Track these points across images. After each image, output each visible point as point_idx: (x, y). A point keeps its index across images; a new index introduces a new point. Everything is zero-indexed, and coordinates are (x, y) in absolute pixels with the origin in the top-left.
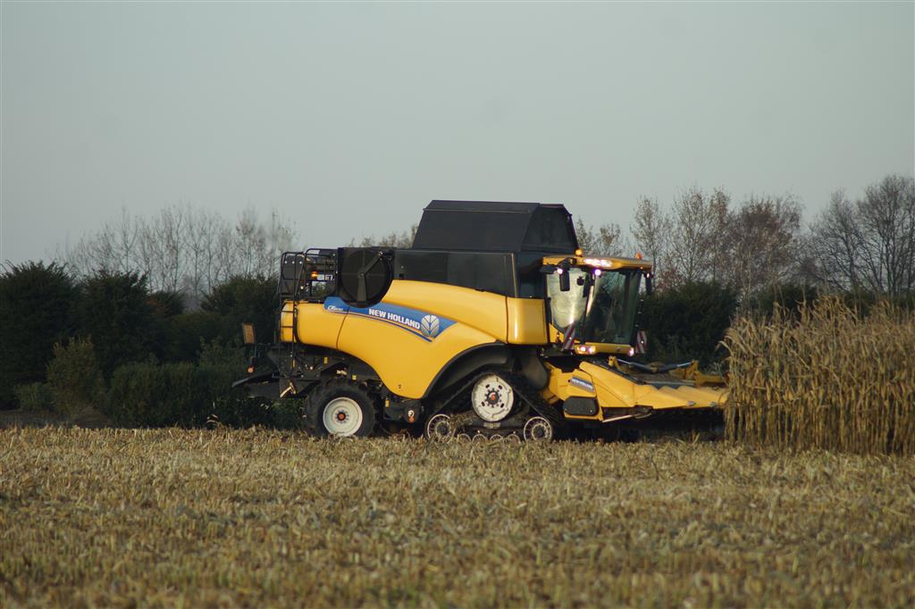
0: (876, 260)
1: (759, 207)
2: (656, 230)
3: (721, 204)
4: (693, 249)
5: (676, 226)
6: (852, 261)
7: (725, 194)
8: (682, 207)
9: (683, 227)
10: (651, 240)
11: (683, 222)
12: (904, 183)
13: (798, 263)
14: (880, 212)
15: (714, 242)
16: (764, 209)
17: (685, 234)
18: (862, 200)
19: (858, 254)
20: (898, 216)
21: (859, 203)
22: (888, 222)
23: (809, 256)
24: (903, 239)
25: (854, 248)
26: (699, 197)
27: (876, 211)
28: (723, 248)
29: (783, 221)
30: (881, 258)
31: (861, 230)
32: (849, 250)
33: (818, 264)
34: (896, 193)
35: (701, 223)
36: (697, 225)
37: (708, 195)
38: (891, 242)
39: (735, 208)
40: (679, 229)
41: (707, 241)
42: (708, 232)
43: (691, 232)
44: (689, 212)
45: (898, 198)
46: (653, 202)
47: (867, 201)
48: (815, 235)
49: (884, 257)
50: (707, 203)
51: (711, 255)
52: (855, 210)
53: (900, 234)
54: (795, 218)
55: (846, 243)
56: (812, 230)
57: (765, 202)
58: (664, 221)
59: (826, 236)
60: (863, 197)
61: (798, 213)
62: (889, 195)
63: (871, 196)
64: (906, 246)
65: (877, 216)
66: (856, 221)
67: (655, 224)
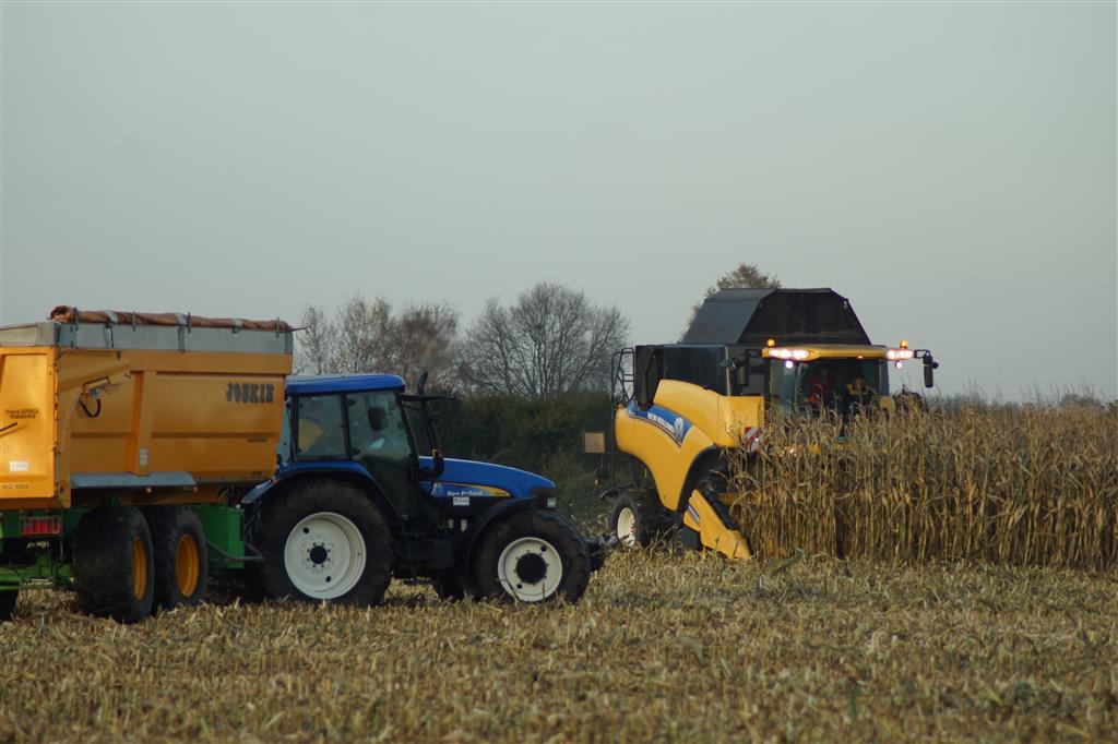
0: (529, 364)
1: (418, 314)
2: (321, 337)
3: (382, 312)
4: (357, 354)
5: (340, 333)
6: (506, 363)
7: (387, 302)
8: (346, 314)
9: (346, 335)
10: (317, 346)
11: (347, 329)
12: (553, 292)
13: (456, 367)
14: (532, 318)
15: (377, 346)
16: (423, 315)
17: (349, 340)
18: (515, 307)
19: (512, 357)
20: (549, 322)
21: (512, 310)
22: (540, 327)
23: (466, 360)
24: (553, 343)
25: (509, 352)
26: (362, 305)
27: (528, 317)
28: (385, 354)
29: (441, 328)
30: (534, 361)
31: (515, 335)
32: (503, 354)
33: (474, 367)
34: (547, 300)
35: (365, 329)
36: (361, 332)
37: (370, 304)
38: (543, 346)
39: (396, 314)
40: (343, 335)
41: (370, 347)
42: (370, 338)
43: (354, 338)
44: (352, 319)
45: (549, 304)
46: (317, 310)
47: (520, 308)
48: (472, 339)
49: (537, 360)
50: (369, 312)
51: (374, 360)
52: (509, 316)
53: (551, 338)
54: (452, 324)
55: (501, 347)
56: (469, 335)
57: (424, 309)
58: (329, 328)
59: (483, 340)
60: (516, 304)
61: (454, 319)
62: (540, 302)
63: (523, 301)
64: (556, 349)
65: (529, 321)
66: (509, 326)
67: (320, 331)
